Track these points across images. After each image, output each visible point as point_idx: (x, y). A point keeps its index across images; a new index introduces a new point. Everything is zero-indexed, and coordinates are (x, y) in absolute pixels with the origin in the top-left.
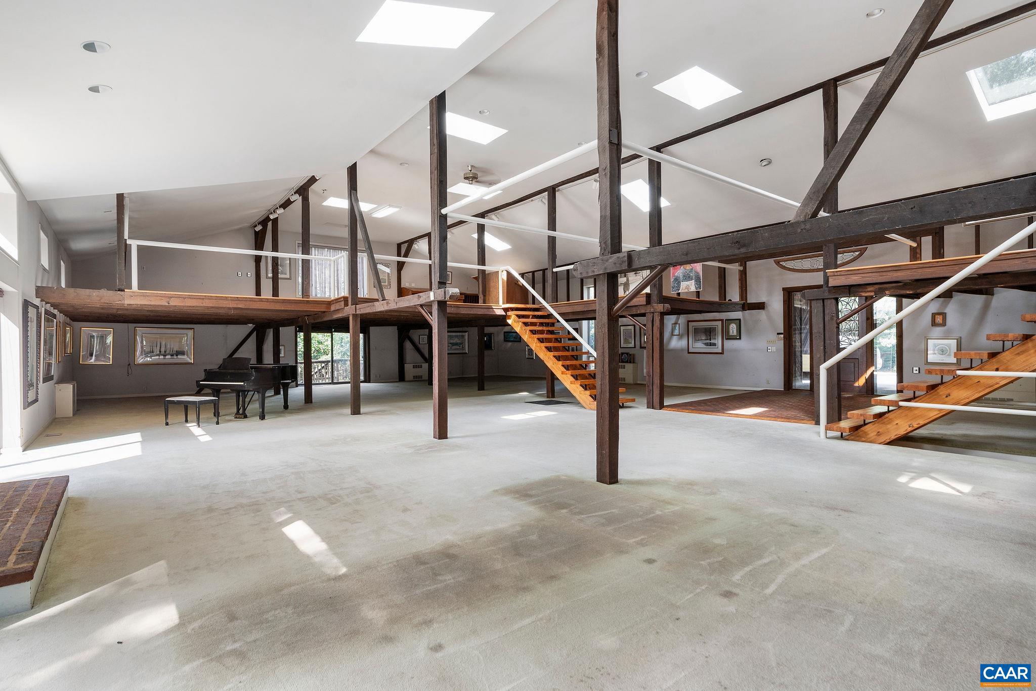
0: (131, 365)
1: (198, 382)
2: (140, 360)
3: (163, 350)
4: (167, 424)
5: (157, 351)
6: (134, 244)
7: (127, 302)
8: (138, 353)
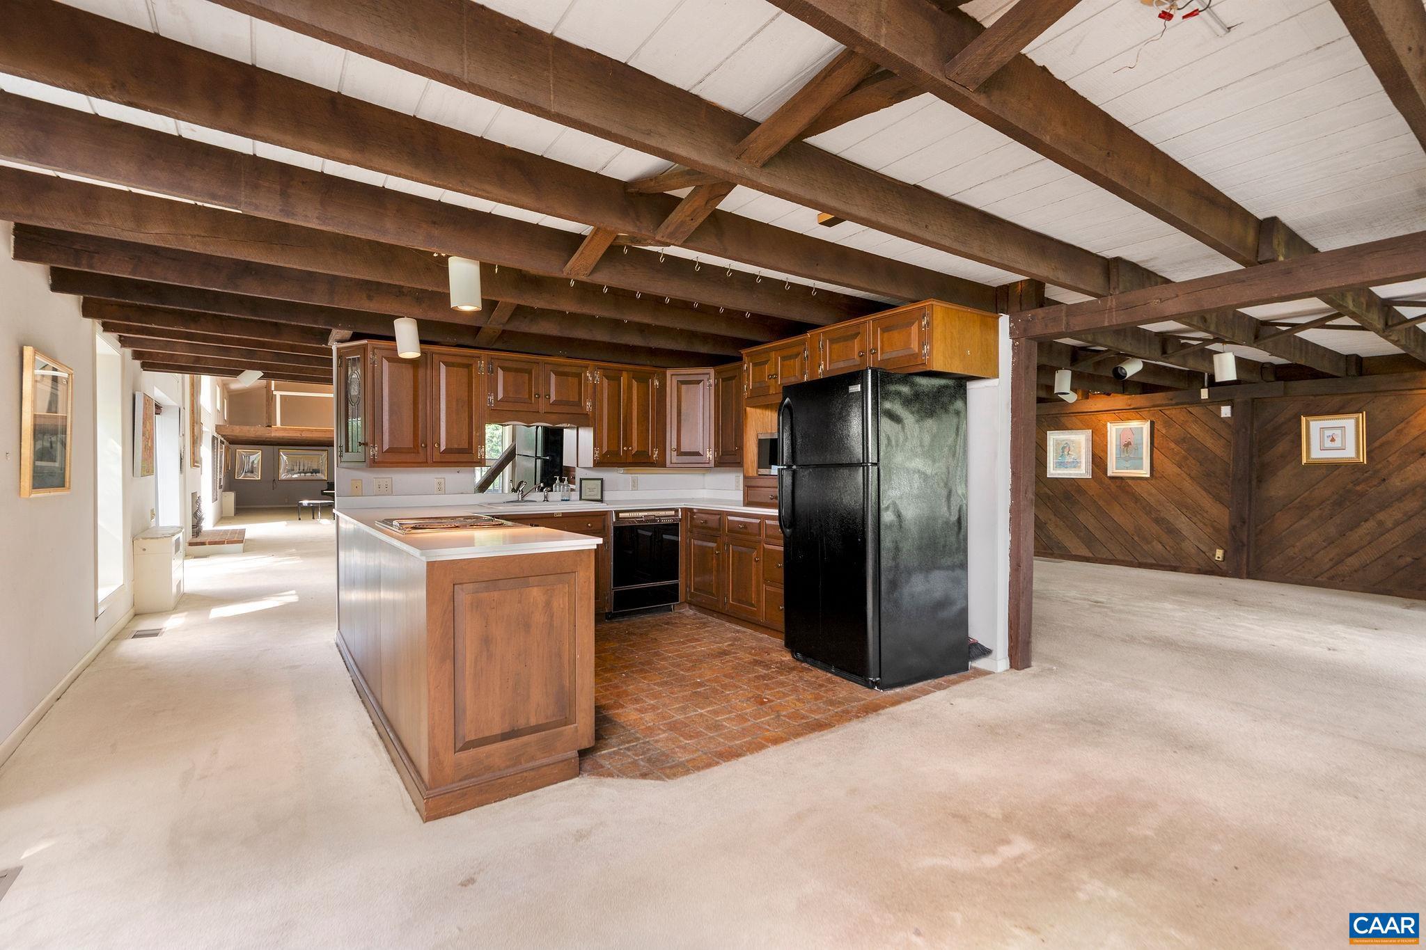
0: (275, 480)
1: (322, 491)
2: (283, 476)
3: (302, 468)
4: (300, 519)
5: (296, 469)
6: (278, 394)
7: (273, 435)
8: (281, 471)
